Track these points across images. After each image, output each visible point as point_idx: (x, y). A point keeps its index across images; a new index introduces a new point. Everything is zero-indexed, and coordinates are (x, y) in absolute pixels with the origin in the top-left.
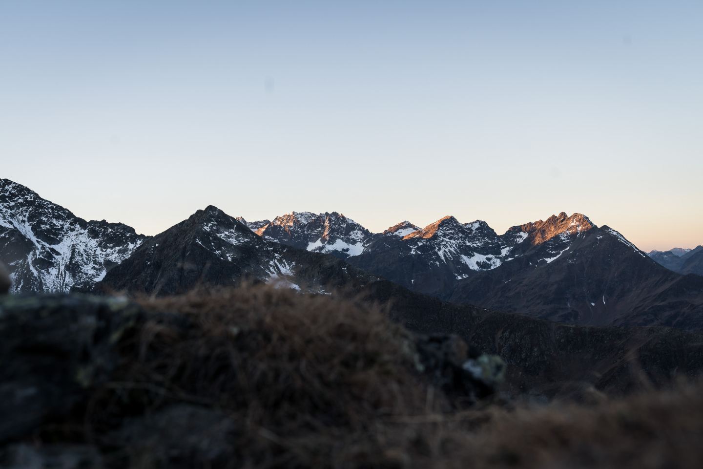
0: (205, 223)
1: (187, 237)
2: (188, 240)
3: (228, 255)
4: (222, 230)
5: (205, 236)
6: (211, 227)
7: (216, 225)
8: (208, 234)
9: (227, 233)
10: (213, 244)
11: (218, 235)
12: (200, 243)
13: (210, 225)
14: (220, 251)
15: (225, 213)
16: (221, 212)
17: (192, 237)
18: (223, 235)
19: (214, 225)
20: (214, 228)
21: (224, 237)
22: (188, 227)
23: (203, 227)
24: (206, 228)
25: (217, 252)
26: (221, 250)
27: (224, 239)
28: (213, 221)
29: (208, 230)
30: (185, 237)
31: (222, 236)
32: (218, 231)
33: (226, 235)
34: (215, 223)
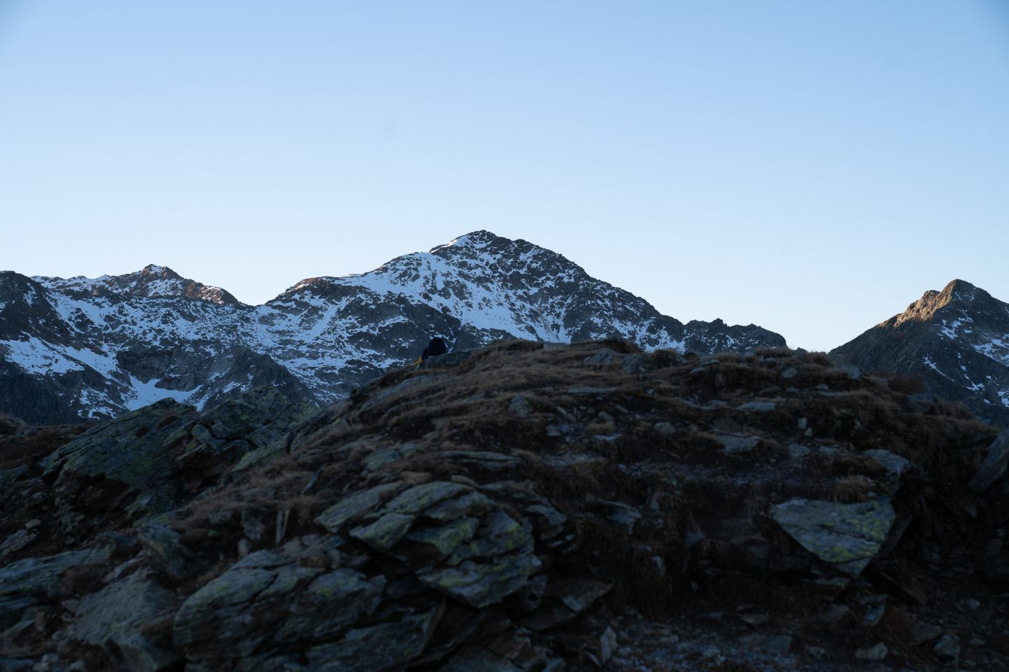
0: (944, 322)
1: (903, 352)
2: (906, 359)
3: (1001, 393)
4: (985, 334)
5: (947, 352)
6: (959, 330)
7: (971, 324)
8: (953, 345)
9: (998, 342)
10: (964, 368)
11: (977, 347)
12: (933, 366)
13: (956, 324)
14: (981, 385)
15: (993, 296)
16: (983, 295)
17: (914, 354)
18: (988, 347)
19: (966, 325)
20: (967, 331)
21: (990, 352)
22: (905, 331)
23: (939, 330)
24: (946, 331)
25: (975, 387)
26: (984, 381)
27: (991, 356)
28: (964, 317)
29: (952, 337)
30: (897, 352)
31: (987, 349)
32: (976, 338)
33: (995, 346)
34: (969, 319)
